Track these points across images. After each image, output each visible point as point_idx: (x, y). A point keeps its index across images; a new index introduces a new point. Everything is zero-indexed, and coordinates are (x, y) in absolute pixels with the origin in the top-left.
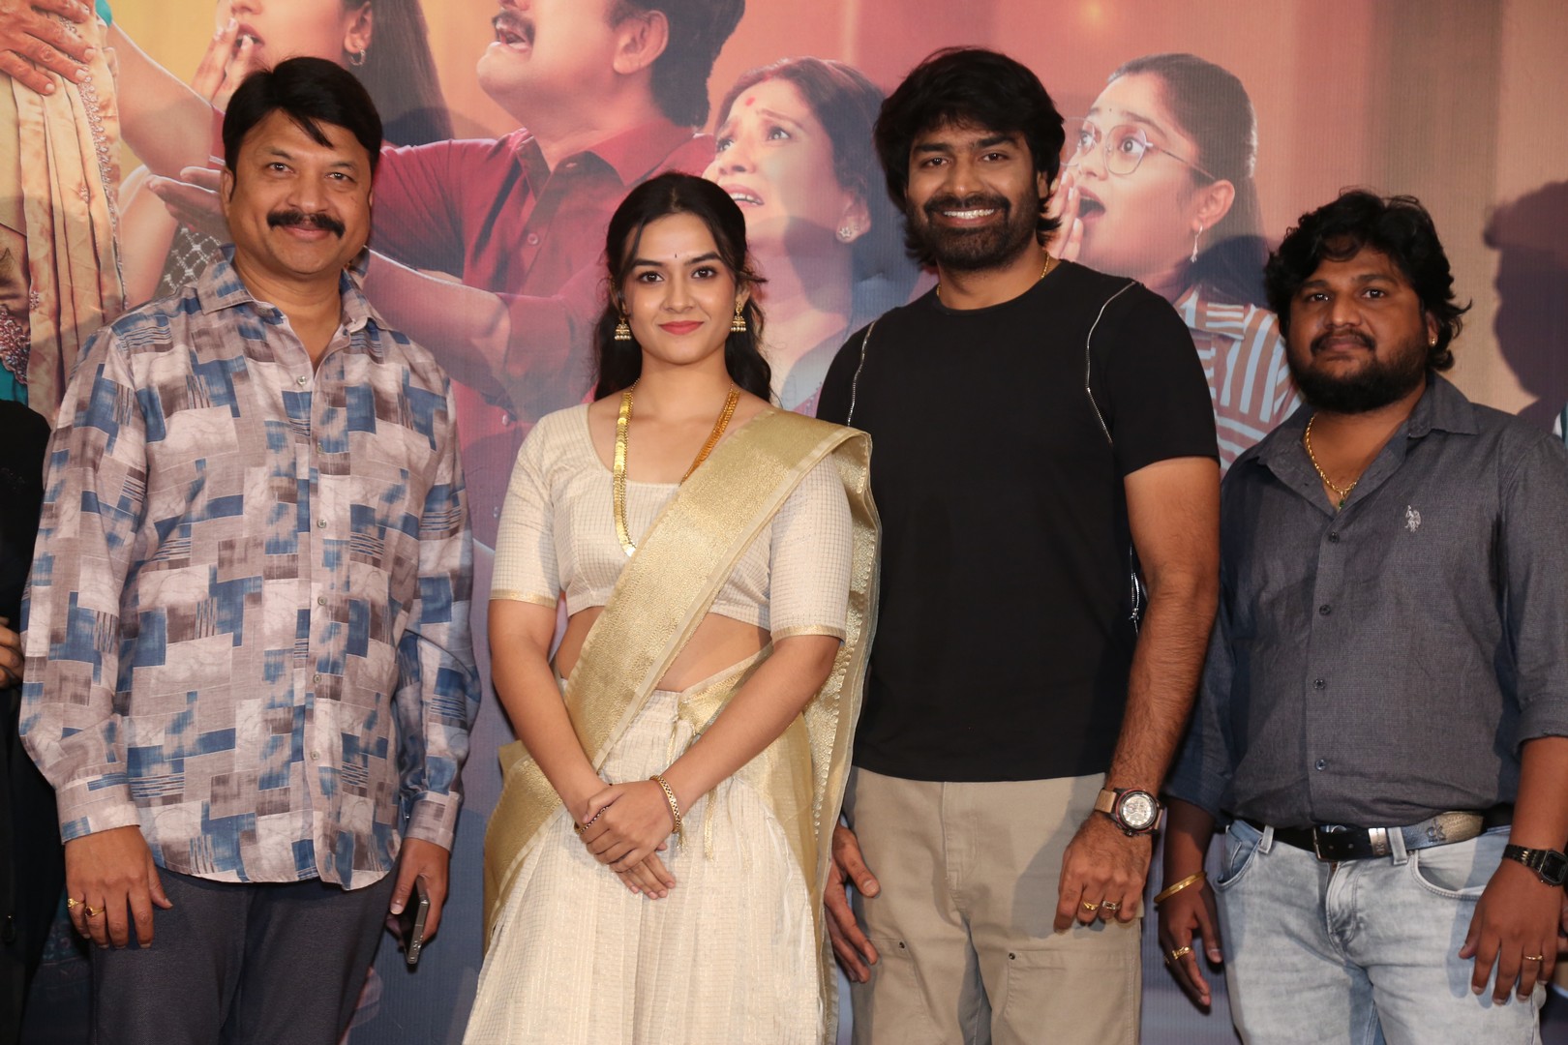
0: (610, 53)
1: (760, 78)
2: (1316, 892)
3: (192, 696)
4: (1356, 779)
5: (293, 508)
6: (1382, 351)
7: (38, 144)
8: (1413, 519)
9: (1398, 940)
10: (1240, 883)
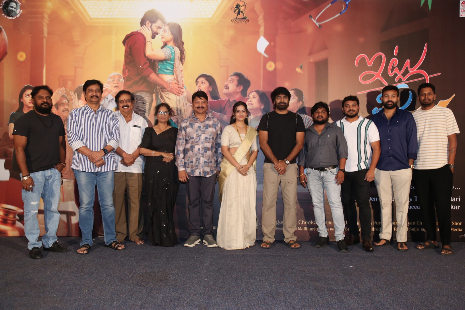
0: (237, 89)
1: (252, 92)
2: (319, 175)
3: (189, 157)
4: (323, 163)
5: (199, 138)
6: (324, 118)
8: (329, 136)
9: (328, 179)
10: (310, 174)
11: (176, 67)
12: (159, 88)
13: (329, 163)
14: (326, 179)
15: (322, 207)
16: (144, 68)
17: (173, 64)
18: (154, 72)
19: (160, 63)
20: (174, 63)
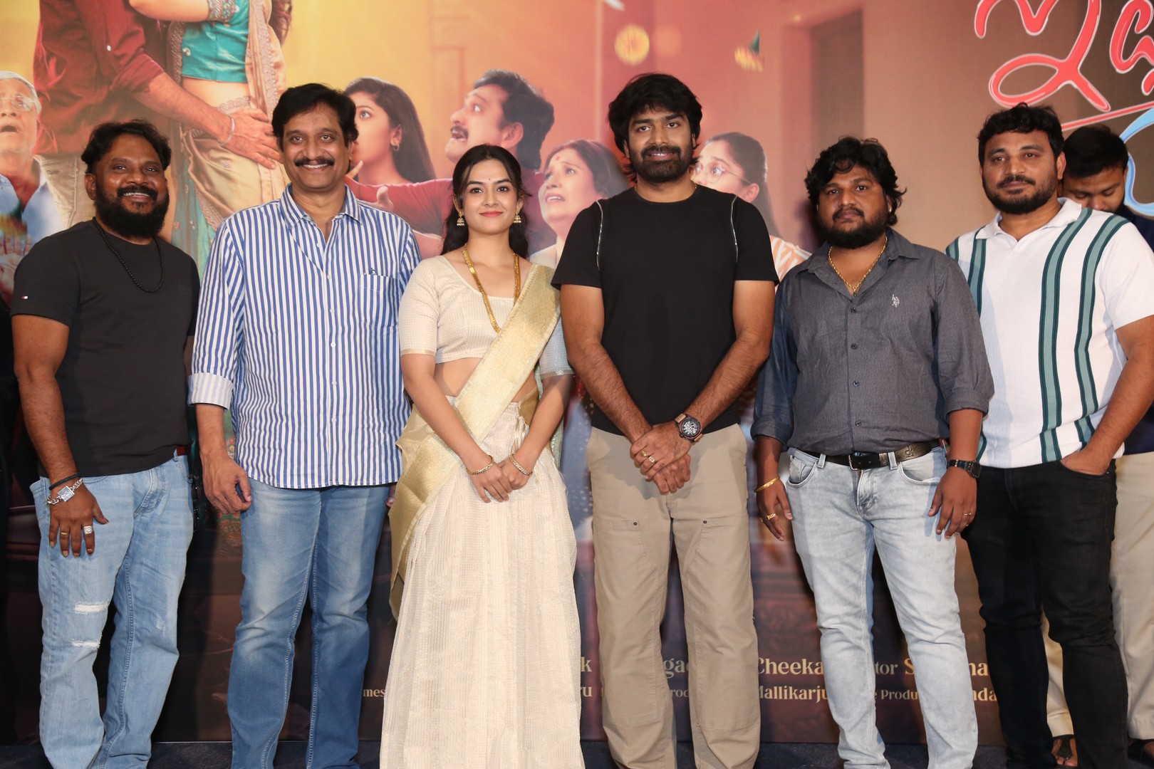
0: (499, 140)
1: (561, 149)
2: (852, 486)
4: (875, 430)
6: (867, 217)
7: (269, 189)
8: (896, 301)
9: (895, 507)
10: (807, 483)
11: (257, 49)
12: (187, 137)
13: (895, 430)
14: (883, 508)
15: (860, 638)
16: (123, 55)
17: (244, 39)
18: (166, 71)
19: (188, 36)
20: (246, 36)
